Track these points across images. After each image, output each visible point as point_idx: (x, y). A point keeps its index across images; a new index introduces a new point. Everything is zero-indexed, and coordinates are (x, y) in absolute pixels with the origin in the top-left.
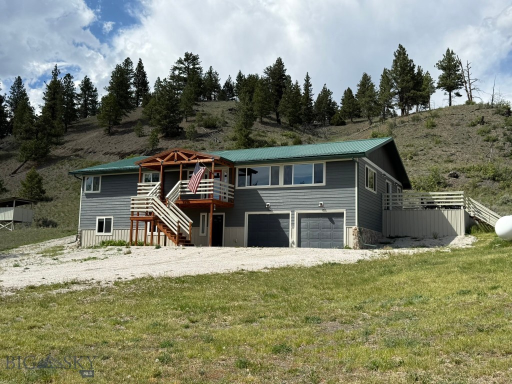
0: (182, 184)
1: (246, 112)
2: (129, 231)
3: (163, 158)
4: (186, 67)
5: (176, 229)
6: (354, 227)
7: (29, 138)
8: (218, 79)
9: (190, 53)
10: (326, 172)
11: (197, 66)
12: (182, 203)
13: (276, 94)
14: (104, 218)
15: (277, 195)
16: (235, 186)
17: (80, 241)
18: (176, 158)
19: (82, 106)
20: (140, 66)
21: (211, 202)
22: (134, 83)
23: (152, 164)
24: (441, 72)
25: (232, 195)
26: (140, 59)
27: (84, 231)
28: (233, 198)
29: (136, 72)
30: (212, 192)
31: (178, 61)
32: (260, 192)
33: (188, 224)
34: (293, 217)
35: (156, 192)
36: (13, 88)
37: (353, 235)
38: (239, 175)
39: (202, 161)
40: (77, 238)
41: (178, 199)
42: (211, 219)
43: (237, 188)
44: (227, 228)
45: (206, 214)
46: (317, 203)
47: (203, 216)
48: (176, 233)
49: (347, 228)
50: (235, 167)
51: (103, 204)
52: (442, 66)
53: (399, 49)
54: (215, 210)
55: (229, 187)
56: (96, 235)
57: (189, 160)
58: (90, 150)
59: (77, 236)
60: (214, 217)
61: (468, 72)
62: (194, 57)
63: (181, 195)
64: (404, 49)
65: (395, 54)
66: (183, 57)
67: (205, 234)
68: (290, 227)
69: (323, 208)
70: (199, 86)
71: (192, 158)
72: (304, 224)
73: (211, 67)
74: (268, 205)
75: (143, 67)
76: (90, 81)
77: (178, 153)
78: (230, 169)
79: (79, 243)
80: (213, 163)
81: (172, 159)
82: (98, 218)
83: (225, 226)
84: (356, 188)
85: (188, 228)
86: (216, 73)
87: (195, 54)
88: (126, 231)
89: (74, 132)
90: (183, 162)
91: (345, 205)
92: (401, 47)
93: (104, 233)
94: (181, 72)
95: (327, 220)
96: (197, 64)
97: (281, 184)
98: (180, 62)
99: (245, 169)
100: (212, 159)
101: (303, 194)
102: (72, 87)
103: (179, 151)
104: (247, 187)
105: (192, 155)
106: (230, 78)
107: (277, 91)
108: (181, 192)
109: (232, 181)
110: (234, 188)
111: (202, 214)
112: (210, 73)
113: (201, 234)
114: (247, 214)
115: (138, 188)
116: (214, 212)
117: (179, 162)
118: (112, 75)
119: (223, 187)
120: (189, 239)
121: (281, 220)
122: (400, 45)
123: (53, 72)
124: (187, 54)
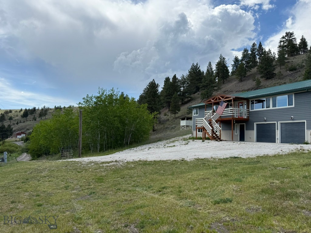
3: (213, 99)
4: (287, 39)
5: (211, 133)
6: (310, 131)
10: (295, 99)
11: (293, 38)
15: (269, 113)
18: (218, 99)
21: (232, 119)
22: (258, 54)
23: (209, 102)
26: (260, 42)
27: (194, 132)
28: (249, 116)
29: (258, 48)
30: (232, 114)
31: (282, 38)
32: (261, 112)
34: (277, 125)
35: (210, 115)
37: (310, 135)
38: (251, 104)
39: (228, 99)
40: (192, 134)
41: (219, 118)
42: (239, 127)
43: (250, 110)
46: (290, 117)
48: (211, 135)
49: (307, 131)
55: (247, 110)
58: (231, 91)
60: (240, 125)
63: (220, 116)
66: (285, 35)
67: (237, 134)
68: (276, 130)
69: (293, 120)
72: (284, 128)
74: (265, 119)
75: (262, 45)
77: (219, 96)
78: (247, 101)
80: (233, 100)
83: (245, 130)
85: (220, 132)
87: (291, 32)
90: (221, 100)
91: (305, 118)
94: (284, 42)
97: (271, 107)
99: (254, 100)
100: (232, 98)
104: (255, 110)
105: (224, 97)
109: (248, 107)
110: (249, 111)
111: (235, 124)
113: (235, 134)
114: (255, 124)
121: (272, 127)
124: (286, 33)
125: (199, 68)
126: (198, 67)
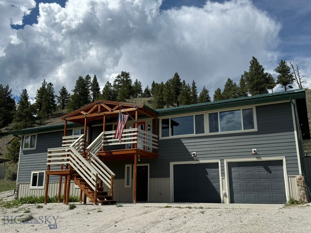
0: (105, 135)
1: (159, 100)
2: (59, 184)
3: (86, 111)
4: (122, 80)
5: (95, 184)
6: (298, 177)
7: (20, 121)
8: (141, 85)
9: (124, 71)
10: (257, 117)
11: (129, 79)
12: (105, 154)
13: (175, 93)
14: (38, 172)
15: (202, 143)
16: (159, 137)
17: (17, 194)
18: (99, 110)
19: (61, 104)
20: (95, 79)
21: (135, 152)
22: (91, 89)
23: (76, 117)
24: (278, 74)
25: (156, 146)
26: (95, 75)
27: (21, 185)
28: (157, 148)
29: (92, 82)
30: (135, 142)
31: (117, 76)
32: (183, 142)
33: (110, 177)
34: (223, 167)
35: (79, 145)
36: (21, 95)
37: (298, 185)
38: (163, 128)
39: (123, 111)
40: (15, 192)
41: (101, 150)
42: (135, 171)
43: (161, 138)
44: (152, 179)
45: (130, 166)
46: (249, 150)
47: (128, 168)
48: (94, 189)
49: (288, 177)
50: (158, 118)
51: (37, 159)
52: (279, 70)
53: (253, 59)
54: (139, 160)
55: (153, 137)
56: (31, 188)
57: (112, 111)
59: (15, 190)
60: (138, 168)
61: (298, 72)
62: (127, 73)
63: (104, 147)
64: (256, 59)
65: (251, 62)
66: (120, 74)
67: (130, 186)
68: (221, 178)
69: (257, 156)
70: (130, 90)
71: (115, 108)
72: (236, 173)
73: (137, 80)
74: (194, 154)
75: (97, 80)
76: (66, 89)
77: (102, 104)
78: (154, 121)
79: (16, 196)
80: (136, 112)
81: (96, 111)
82: (33, 172)
83: (150, 178)
84: (295, 132)
85: (110, 182)
86: (140, 82)
87: (127, 72)
88: (56, 184)
89: (52, 118)
90: (106, 113)
91: (283, 151)
92: (254, 58)
93: (37, 187)
94: (119, 82)
95: (262, 168)
96: (129, 78)
97: (207, 132)
98: (119, 77)
99: (169, 119)
100: (135, 107)
101: (233, 141)
102: (52, 90)
103: (102, 103)
104: (171, 137)
105: (115, 106)
106: (148, 87)
107: (176, 91)
108: (104, 143)
109: (156, 131)
110: (158, 139)
111: (126, 166)
112: (136, 83)
113: (126, 186)
114: (172, 164)
115: (63, 142)
116: (138, 163)
117: (102, 114)
118: (76, 82)
119: (147, 141)
120: (111, 195)
121: (208, 170)
122: (253, 57)
123: (42, 84)
124: (122, 73)
125: (9, 93)
126: (9, 91)
